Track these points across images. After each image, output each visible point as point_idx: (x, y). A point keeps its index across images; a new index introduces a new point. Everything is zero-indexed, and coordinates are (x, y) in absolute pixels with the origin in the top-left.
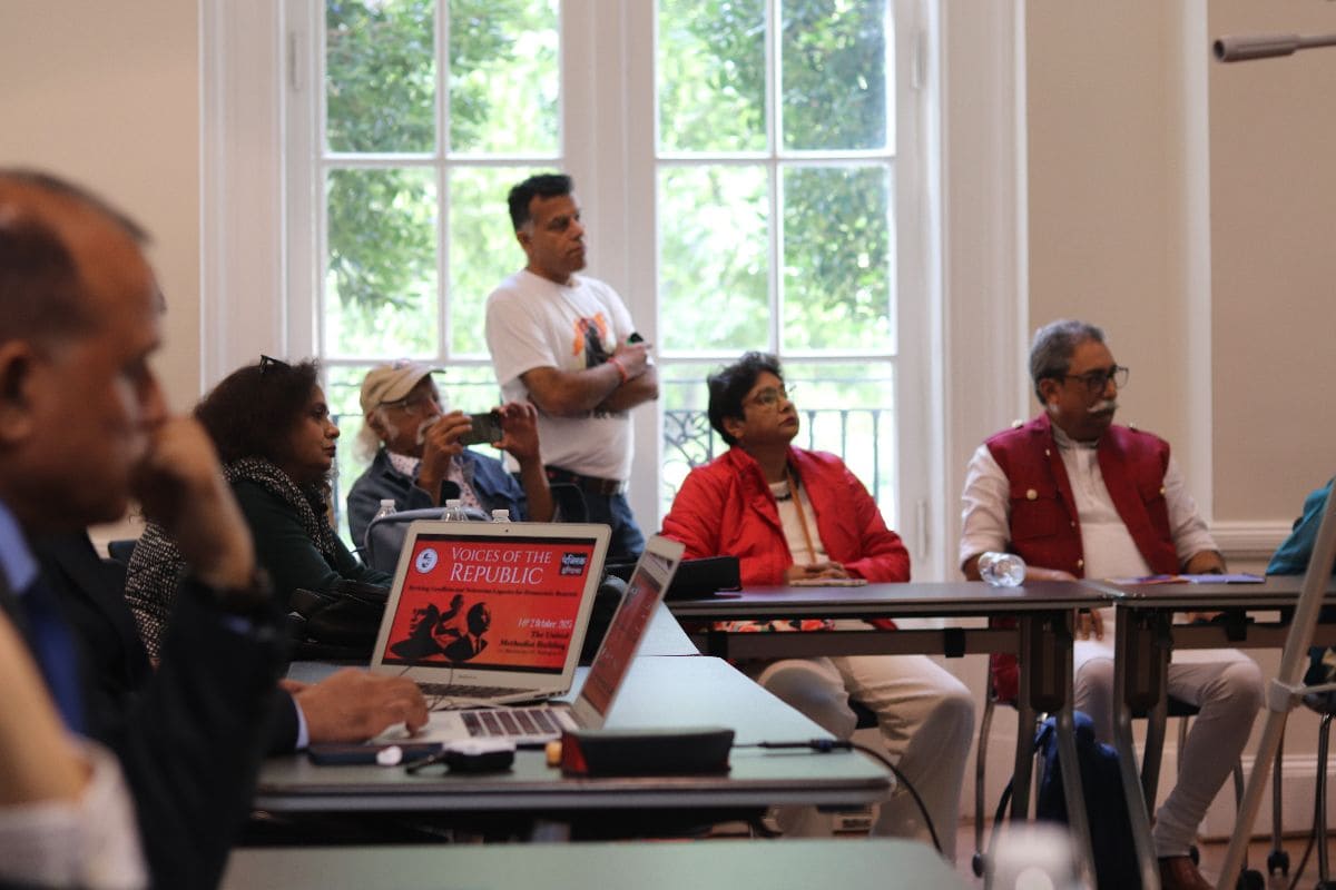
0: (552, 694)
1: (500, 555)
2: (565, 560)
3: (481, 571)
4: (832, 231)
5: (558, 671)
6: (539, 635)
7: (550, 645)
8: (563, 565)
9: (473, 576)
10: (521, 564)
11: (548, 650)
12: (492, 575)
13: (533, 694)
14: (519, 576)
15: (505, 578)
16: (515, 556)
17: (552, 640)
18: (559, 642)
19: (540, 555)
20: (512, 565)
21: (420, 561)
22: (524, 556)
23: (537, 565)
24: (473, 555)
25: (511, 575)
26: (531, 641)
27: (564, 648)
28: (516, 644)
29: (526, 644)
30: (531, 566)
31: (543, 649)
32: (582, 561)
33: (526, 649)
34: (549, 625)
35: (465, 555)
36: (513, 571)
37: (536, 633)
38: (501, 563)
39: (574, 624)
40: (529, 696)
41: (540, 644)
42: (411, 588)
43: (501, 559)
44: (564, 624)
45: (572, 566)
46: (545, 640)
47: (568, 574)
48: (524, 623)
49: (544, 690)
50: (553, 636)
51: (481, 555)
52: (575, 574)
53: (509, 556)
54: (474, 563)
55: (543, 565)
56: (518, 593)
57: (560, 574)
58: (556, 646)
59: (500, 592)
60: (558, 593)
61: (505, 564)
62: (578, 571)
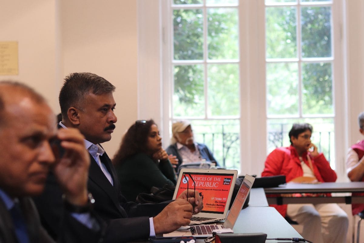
0: (220, 220)
1: (206, 179)
2: (225, 180)
3: (201, 183)
4: (318, 80)
5: (222, 213)
6: (217, 202)
7: (220, 205)
8: (224, 182)
9: (199, 185)
10: (212, 181)
11: (220, 207)
12: (204, 184)
13: (214, 220)
14: (212, 185)
15: (208, 185)
16: (211, 179)
17: (221, 204)
18: (223, 204)
19: (217, 179)
20: (210, 182)
21: (184, 180)
22: (213, 179)
23: (217, 181)
24: (199, 178)
25: (209, 184)
26: (215, 204)
27: (224, 206)
28: (210, 205)
29: (213, 205)
30: (215, 182)
31: (218, 206)
32: (230, 181)
33: (213, 206)
34: (220, 199)
35: (197, 178)
36: (210, 183)
37: (216, 202)
38: (206, 181)
39: (227, 199)
40: (213, 221)
41: (217, 205)
42: (181, 188)
43: (207, 180)
44: (224, 199)
45: (227, 182)
46: (219, 204)
47: (226, 184)
48: (213, 199)
49: (218, 219)
50: (221, 203)
51: (201, 179)
52: (228, 184)
53: (209, 179)
54: (199, 181)
55: (219, 182)
56: (211, 190)
57: (223, 184)
58: (222, 205)
59: (206, 190)
60: (223, 190)
61: (208, 181)
62: (228, 183)
